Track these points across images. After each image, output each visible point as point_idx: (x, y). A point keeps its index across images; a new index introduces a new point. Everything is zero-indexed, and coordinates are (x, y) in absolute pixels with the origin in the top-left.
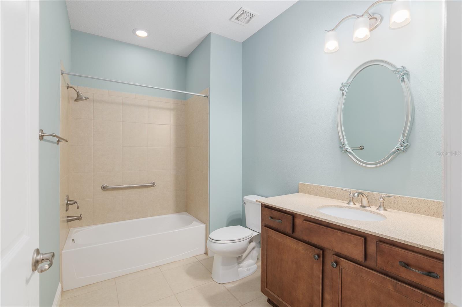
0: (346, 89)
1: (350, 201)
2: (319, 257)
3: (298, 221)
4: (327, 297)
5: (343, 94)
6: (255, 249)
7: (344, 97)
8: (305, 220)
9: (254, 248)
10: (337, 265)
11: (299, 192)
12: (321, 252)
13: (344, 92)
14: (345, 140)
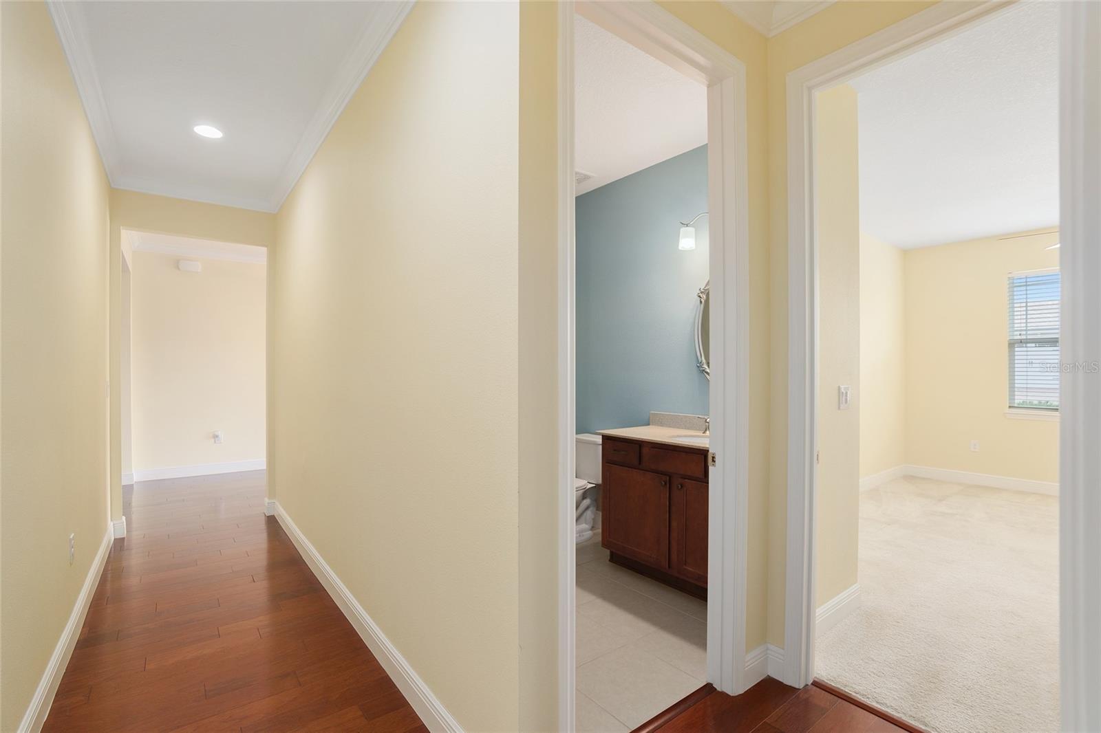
0: (705, 297)
1: (706, 430)
2: (666, 484)
3: (645, 450)
4: (674, 524)
5: (701, 302)
6: (591, 509)
7: (702, 306)
8: (652, 448)
9: (587, 508)
10: (682, 487)
11: (649, 425)
12: (668, 478)
13: (703, 301)
14: (703, 358)
